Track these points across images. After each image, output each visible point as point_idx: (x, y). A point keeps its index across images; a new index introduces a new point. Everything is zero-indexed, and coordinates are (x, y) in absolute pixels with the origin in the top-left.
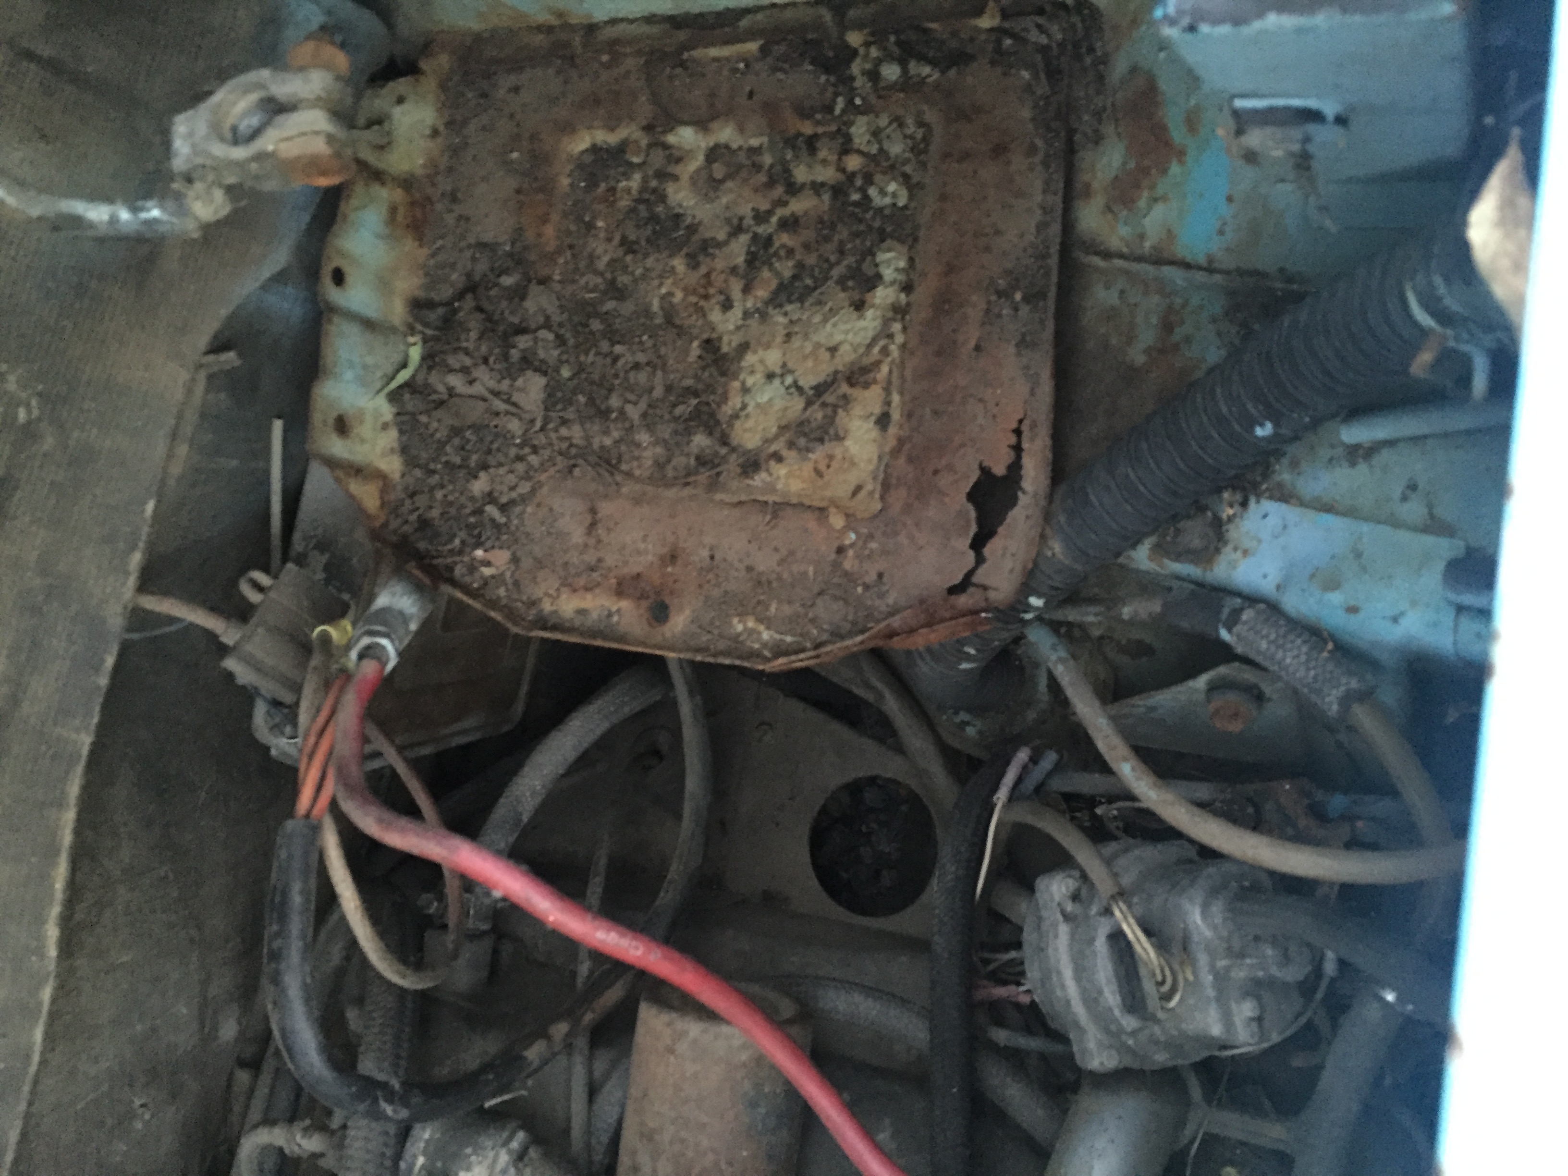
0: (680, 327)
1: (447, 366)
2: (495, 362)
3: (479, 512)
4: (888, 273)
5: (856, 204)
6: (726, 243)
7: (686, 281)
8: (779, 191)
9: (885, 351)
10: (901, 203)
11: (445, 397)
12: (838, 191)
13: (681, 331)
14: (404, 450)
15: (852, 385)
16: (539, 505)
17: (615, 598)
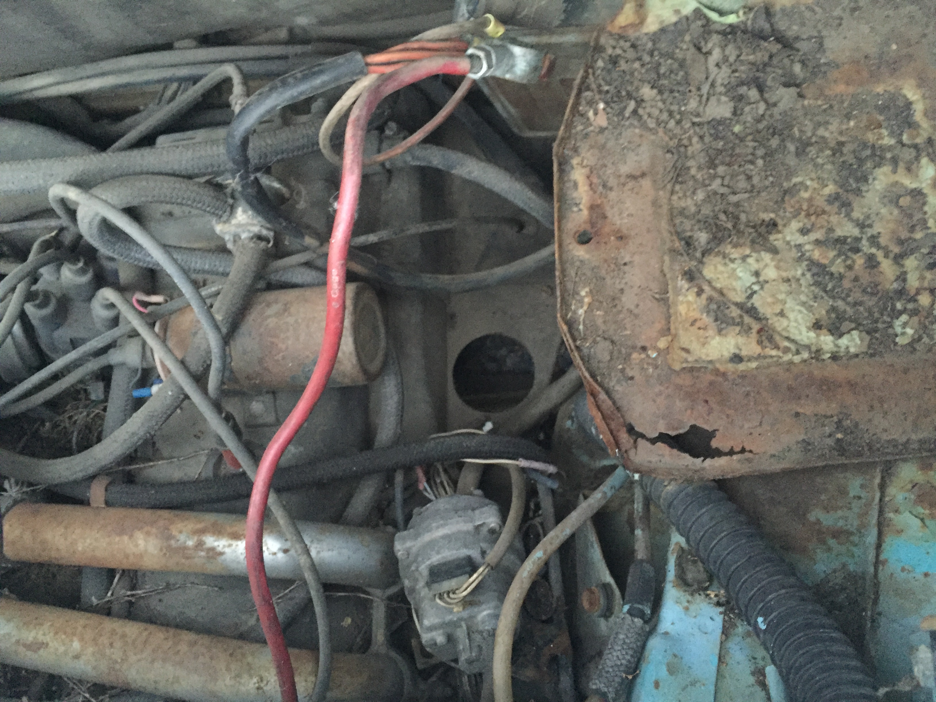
0: (783, 200)
1: (726, 46)
2: (735, 77)
3: (630, 96)
4: (844, 341)
5: (893, 308)
6: (851, 219)
7: (818, 197)
8: (896, 249)
9: (787, 350)
10: (897, 340)
11: (704, 50)
12: (901, 293)
13: (780, 202)
14: (663, 30)
15: (759, 332)
16: (641, 136)
17: (588, 205)
